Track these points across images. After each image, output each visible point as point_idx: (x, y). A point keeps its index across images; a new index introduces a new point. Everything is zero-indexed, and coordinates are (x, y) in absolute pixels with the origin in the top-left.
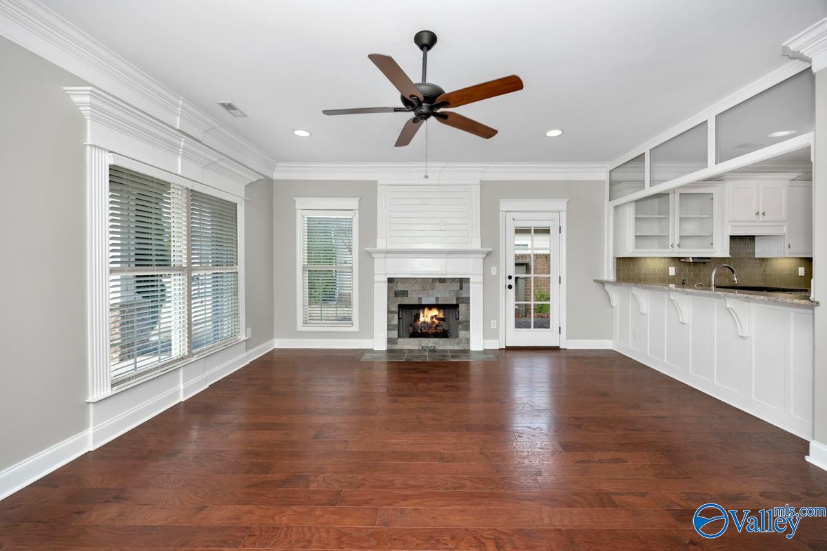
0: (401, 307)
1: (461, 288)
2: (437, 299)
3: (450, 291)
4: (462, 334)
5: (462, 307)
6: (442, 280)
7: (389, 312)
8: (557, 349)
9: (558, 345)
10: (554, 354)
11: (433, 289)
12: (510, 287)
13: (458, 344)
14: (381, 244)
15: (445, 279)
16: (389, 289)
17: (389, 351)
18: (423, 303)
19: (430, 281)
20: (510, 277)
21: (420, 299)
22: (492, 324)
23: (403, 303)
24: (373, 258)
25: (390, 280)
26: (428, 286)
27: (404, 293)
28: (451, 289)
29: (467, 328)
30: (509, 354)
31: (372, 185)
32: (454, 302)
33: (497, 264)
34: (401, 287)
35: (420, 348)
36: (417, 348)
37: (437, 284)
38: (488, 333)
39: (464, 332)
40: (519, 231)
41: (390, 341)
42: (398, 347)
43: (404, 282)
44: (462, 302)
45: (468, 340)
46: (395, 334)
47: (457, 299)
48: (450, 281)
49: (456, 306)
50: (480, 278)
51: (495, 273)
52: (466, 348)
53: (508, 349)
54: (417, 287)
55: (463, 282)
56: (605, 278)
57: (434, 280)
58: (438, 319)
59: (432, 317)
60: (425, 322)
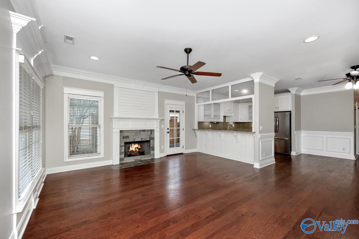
0: (126, 143)
1: (151, 134)
2: (142, 139)
3: (147, 135)
4: (152, 152)
5: (151, 141)
6: (144, 131)
7: (121, 146)
8: (182, 154)
9: (182, 152)
10: (181, 156)
11: (140, 134)
12: (168, 132)
13: (150, 156)
14: (116, 114)
15: (145, 130)
16: (120, 135)
17: (120, 164)
18: (136, 141)
19: (139, 131)
20: (168, 129)
21: (134, 139)
22: (162, 147)
23: (127, 141)
24: (112, 121)
25: (121, 131)
26: (138, 133)
27: (127, 137)
28: (147, 134)
29: (153, 150)
32: (149, 140)
33: (164, 124)
34: (126, 134)
35: (135, 161)
36: (133, 161)
37: (142, 132)
38: (161, 151)
39: (152, 151)
40: (171, 111)
41: (121, 159)
42: (124, 162)
43: (127, 132)
44: (152, 139)
45: (154, 154)
46: (123, 156)
47: (150, 138)
48: (147, 131)
49: (149, 141)
50: (158, 130)
51: (163, 128)
52: (153, 158)
53: (168, 156)
54: (133, 134)
55: (152, 131)
56: (195, 128)
57: (140, 130)
58: (138, 149)
59: (135, 148)
60: (132, 150)
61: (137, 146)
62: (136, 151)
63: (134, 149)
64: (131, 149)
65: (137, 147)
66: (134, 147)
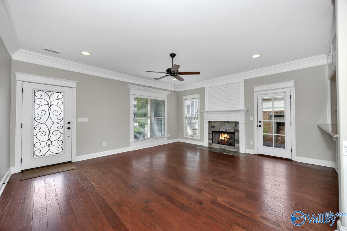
0: (213, 132)
1: (236, 126)
2: (226, 129)
3: (231, 127)
4: (236, 145)
5: (236, 134)
6: (228, 122)
7: (209, 133)
8: (290, 160)
9: (291, 158)
11: (224, 126)
12: (260, 126)
13: (235, 149)
14: (207, 109)
15: (229, 122)
16: (209, 125)
17: (209, 147)
18: (221, 131)
19: (223, 123)
20: (260, 122)
21: (220, 129)
22: (251, 143)
23: (214, 130)
24: (204, 114)
25: (209, 122)
26: (223, 124)
27: (214, 127)
28: (232, 126)
29: (238, 143)
30: (260, 158)
31: (203, 89)
32: (233, 131)
33: (253, 116)
34: (213, 125)
35: (220, 148)
36: (218, 148)
37: (226, 124)
38: (249, 146)
40: (264, 100)
41: (210, 144)
42: (212, 146)
43: (214, 123)
44: (236, 132)
45: (239, 148)
46: (211, 142)
47: (234, 130)
48: (231, 123)
49: (234, 133)
50: (244, 122)
51: (252, 120)
52: (238, 151)
53: (259, 155)
54: (219, 125)
55: (236, 123)
57: (225, 122)
58: (227, 138)
59: (225, 138)
60: (222, 139)
61: (226, 135)
62: (225, 140)
63: (223, 139)
64: (220, 138)
65: (226, 137)
66: (223, 137)
